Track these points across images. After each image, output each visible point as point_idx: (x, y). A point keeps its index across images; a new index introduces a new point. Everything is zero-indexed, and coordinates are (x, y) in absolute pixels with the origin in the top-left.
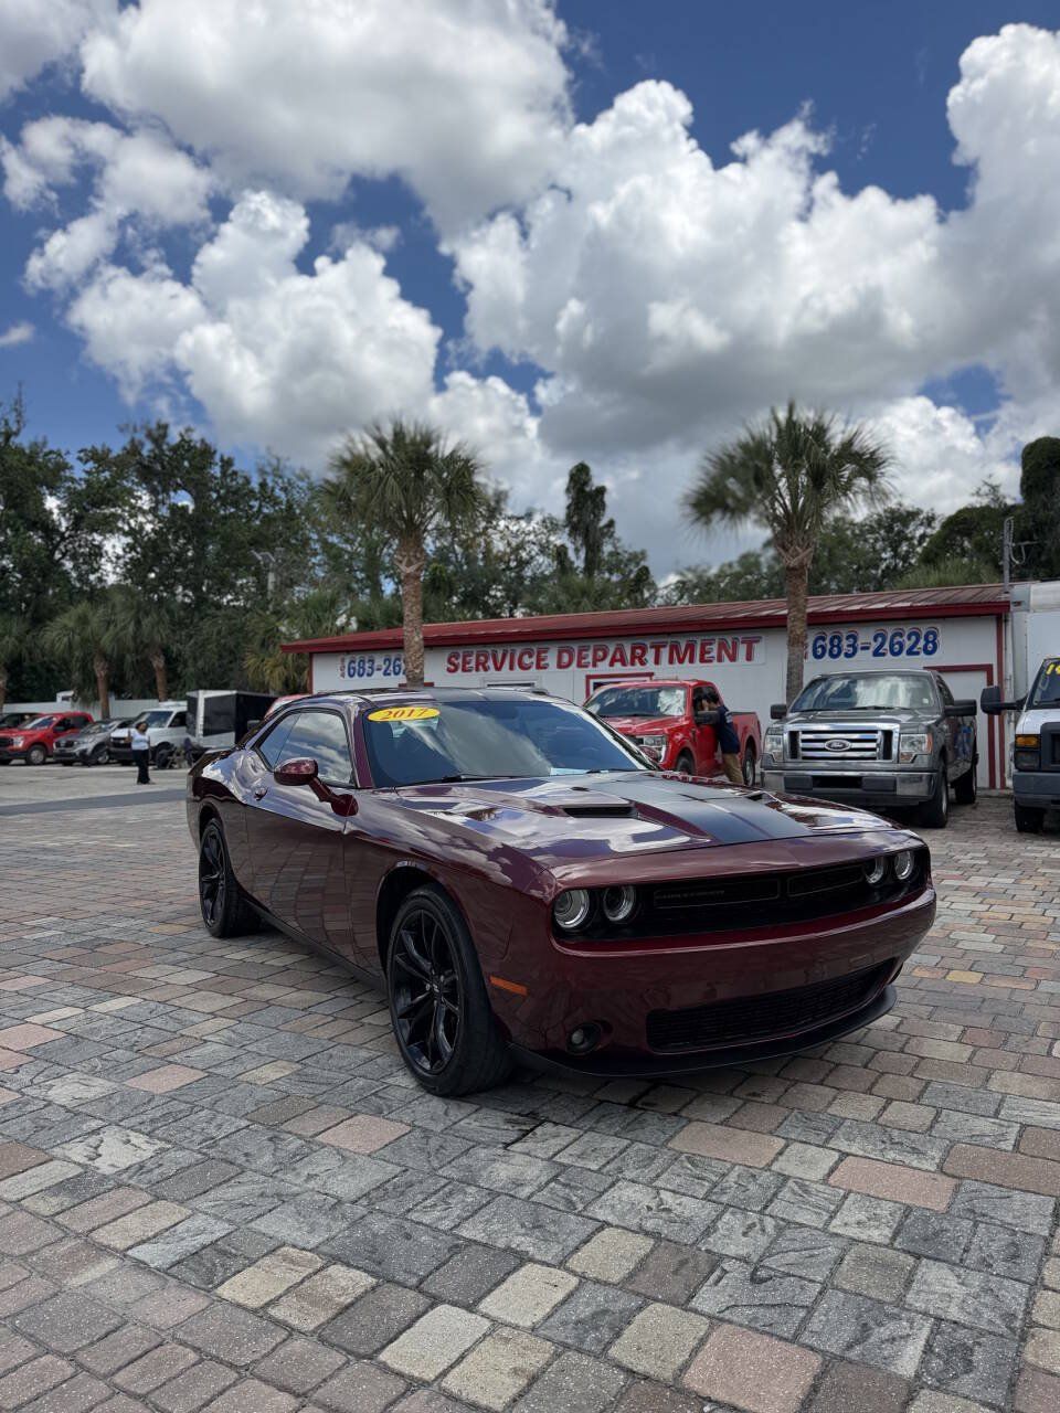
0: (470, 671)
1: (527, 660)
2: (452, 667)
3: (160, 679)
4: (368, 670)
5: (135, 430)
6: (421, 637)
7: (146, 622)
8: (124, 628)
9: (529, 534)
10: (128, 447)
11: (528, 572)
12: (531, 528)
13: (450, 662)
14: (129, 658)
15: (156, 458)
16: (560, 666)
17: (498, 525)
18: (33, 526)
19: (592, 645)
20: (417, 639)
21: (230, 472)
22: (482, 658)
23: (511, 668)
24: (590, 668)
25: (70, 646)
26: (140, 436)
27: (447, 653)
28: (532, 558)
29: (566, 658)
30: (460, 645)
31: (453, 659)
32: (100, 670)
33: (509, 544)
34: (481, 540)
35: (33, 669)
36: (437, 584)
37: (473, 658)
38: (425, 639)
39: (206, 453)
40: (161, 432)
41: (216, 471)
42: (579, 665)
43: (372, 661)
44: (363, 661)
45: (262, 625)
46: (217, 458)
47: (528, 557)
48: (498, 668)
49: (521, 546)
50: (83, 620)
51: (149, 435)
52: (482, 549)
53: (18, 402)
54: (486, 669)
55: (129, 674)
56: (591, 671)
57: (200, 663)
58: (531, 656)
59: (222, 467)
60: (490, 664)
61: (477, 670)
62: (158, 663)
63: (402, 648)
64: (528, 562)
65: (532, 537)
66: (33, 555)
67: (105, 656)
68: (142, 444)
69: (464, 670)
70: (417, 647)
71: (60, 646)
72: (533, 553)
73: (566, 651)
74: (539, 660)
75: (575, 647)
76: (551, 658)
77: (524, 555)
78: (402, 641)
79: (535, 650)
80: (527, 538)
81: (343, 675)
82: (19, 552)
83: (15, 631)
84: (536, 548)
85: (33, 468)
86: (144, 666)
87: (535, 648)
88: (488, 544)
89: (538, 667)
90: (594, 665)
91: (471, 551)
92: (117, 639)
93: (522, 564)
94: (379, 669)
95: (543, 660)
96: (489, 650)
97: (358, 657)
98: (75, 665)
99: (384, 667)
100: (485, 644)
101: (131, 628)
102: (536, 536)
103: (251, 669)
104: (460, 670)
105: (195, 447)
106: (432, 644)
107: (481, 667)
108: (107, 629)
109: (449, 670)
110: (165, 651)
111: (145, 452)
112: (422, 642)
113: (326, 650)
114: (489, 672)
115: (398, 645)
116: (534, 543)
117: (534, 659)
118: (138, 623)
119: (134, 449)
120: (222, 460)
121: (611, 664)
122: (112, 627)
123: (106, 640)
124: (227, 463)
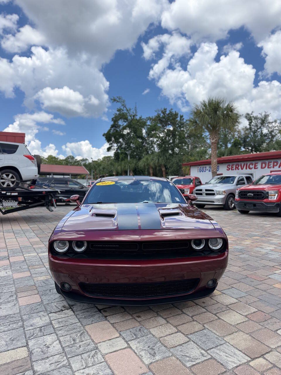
0: (233, 170)
1: (251, 166)
2: (228, 169)
3: (164, 173)
4: (205, 170)
5: (159, 111)
6: (216, 160)
7: (160, 159)
8: (156, 161)
9: (276, 127)
10: (157, 116)
11: (275, 139)
12: (276, 125)
13: (228, 167)
14: (157, 168)
15: (163, 117)
16: (262, 168)
17: (265, 125)
18: (139, 137)
19: (273, 161)
20: (215, 161)
21: (182, 119)
22: (237, 166)
23: (246, 169)
24: (272, 168)
25: (144, 165)
26: (160, 112)
27: (227, 165)
28: (276, 134)
29: (264, 165)
30: (230, 162)
31: (229, 167)
32: (151, 171)
33: (269, 131)
34: (259, 130)
35: (139, 171)
36: (236, 144)
37: (235, 166)
38: (218, 161)
39: (176, 115)
40: (165, 111)
41: (179, 119)
42: (268, 168)
43: (206, 168)
44: (203, 168)
45: (187, 159)
46: (179, 115)
47: (275, 134)
48: (242, 169)
49: (272, 131)
50: (147, 159)
51: (162, 112)
52: (260, 133)
53: (136, 108)
54: (238, 169)
55: (158, 172)
56: (272, 169)
57: (172, 169)
58: (252, 165)
59: (180, 118)
60: (240, 168)
61: (236, 169)
62: (164, 169)
63: (210, 164)
64: (275, 136)
65: (277, 128)
66: (138, 144)
67: (152, 168)
68: (160, 114)
69: (232, 170)
70: (215, 163)
71: (142, 166)
72: (276, 133)
73: (263, 163)
74: (255, 166)
75: (267, 162)
76: (259, 165)
77: (273, 134)
78: (210, 162)
79: (254, 163)
80: (275, 128)
81: (198, 172)
82: (135, 144)
83: (134, 162)
84: (278, 131)
85: (138, 123)
86: (160, 170)
87: (254, 162)
88: (261, 131)
89: (255, 168)
90: (273, 167)
91: (256, 134)
92: (154, 164)
93: (273, 136)
94: (207, 170)
95: (257, 166)
96: (239, 163)
97: (202, 167)
98: (146, 170)
99: (209, 169)
100: (238, 162)
101: (157, 161)
102: (278, 127)
103: (184, 170)
104: (230, 170)
105: (173, 114)
106: (220, 162)
107: (237, 169)
108: (152, 161)
109: (227, 170)
110: (165, 166)
111: (161, 117)
112: (217, 162)
113: (203, 164)
114: (239, 170)
115: (209, 163)
116: (277, 130)
117: (253, 166)
118: (159, 159)
119: (159, 116)
120: (180, 116)
121: (279, 167)
122: (153, 161)
123: (151, 164)
124: (181, 117)
